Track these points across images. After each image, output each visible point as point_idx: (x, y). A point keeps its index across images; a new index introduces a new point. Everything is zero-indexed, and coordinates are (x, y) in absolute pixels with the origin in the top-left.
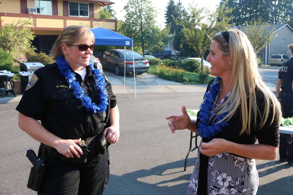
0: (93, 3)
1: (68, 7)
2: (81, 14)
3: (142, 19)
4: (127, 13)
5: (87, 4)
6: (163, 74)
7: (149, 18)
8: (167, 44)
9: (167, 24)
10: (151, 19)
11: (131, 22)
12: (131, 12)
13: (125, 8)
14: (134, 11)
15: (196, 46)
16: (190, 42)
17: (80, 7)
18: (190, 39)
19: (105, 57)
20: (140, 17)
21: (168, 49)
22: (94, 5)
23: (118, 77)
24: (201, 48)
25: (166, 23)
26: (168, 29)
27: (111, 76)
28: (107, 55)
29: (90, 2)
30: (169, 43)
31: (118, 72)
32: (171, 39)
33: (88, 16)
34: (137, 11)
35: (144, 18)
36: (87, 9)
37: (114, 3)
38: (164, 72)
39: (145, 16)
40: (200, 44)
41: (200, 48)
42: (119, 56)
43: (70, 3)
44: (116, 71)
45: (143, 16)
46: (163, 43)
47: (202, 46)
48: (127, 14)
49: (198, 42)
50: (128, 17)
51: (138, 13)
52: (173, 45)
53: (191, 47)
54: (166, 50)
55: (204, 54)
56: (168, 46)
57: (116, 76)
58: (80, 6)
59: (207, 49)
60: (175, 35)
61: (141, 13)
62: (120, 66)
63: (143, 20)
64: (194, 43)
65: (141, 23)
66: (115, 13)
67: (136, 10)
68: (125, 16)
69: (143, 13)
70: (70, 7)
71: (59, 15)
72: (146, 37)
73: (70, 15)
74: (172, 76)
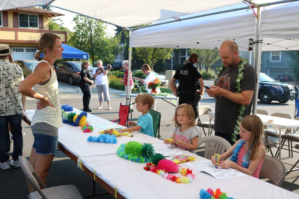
0: (42, 14)
1: (18, 18)
2: (31, 26)
3: (91, 31)
4: (76, 24)
5: (37, 16)
6: (113, 84)
7: (99, 30)
8: (118, 55)
9: (117, 32)
10: (100, 31)
11: (81, 33)
12: (81, 23)
13: (75, 19)
14: (84, 23)
15: (146, 58)
16: (140, 53)
17: (29, 19)
18: (140, 51)
19: (58, 68)
20: (90, 29)
21: (119, 61)
22: (44, 16)
23: (72, 86)
24: (151, 60)
25: (116, 30)
26: (119, 38)
27: (65, 85)
28: (60, 67)
29: (40, 14)
30: (119, 54)
31: (71, 82)
32: (121, 49)
33: (37, 27)
34: (87, 22)
35: (94, 30)
36: (37, 20)
37: (64, 15)
38: (114, 82)
39: (94, 28)
40: (150, 56)
41: (149, 60)
42: (73, 68)
43: (20, 14)
44: (70, 81)
45: (93, 28)
46: (112, 55)
47: (152, 59)
48: (77, 26)
49: (147, 54)
50: (78, 29)
51: (88, 25)
52: (123, 56)
53: (141, 59)
54: (116, 61)
55: (153, 66)
56: (118, 57)
57: (70, 86)
58: (30, 17)
59: (157, 61)
60: (126, 45)
61: (91, 24)
62: (74, 76)
63: (93, 32)
64: (144, 55)
65: (91, 35)
66: (62, 22)
67: (85, 22)
68: (74, 28)
69: (93, 24)
70: (20, 19)
71: (9, 27)
72: (96, 49)
73: (20, 26)
74: (121, 86)
